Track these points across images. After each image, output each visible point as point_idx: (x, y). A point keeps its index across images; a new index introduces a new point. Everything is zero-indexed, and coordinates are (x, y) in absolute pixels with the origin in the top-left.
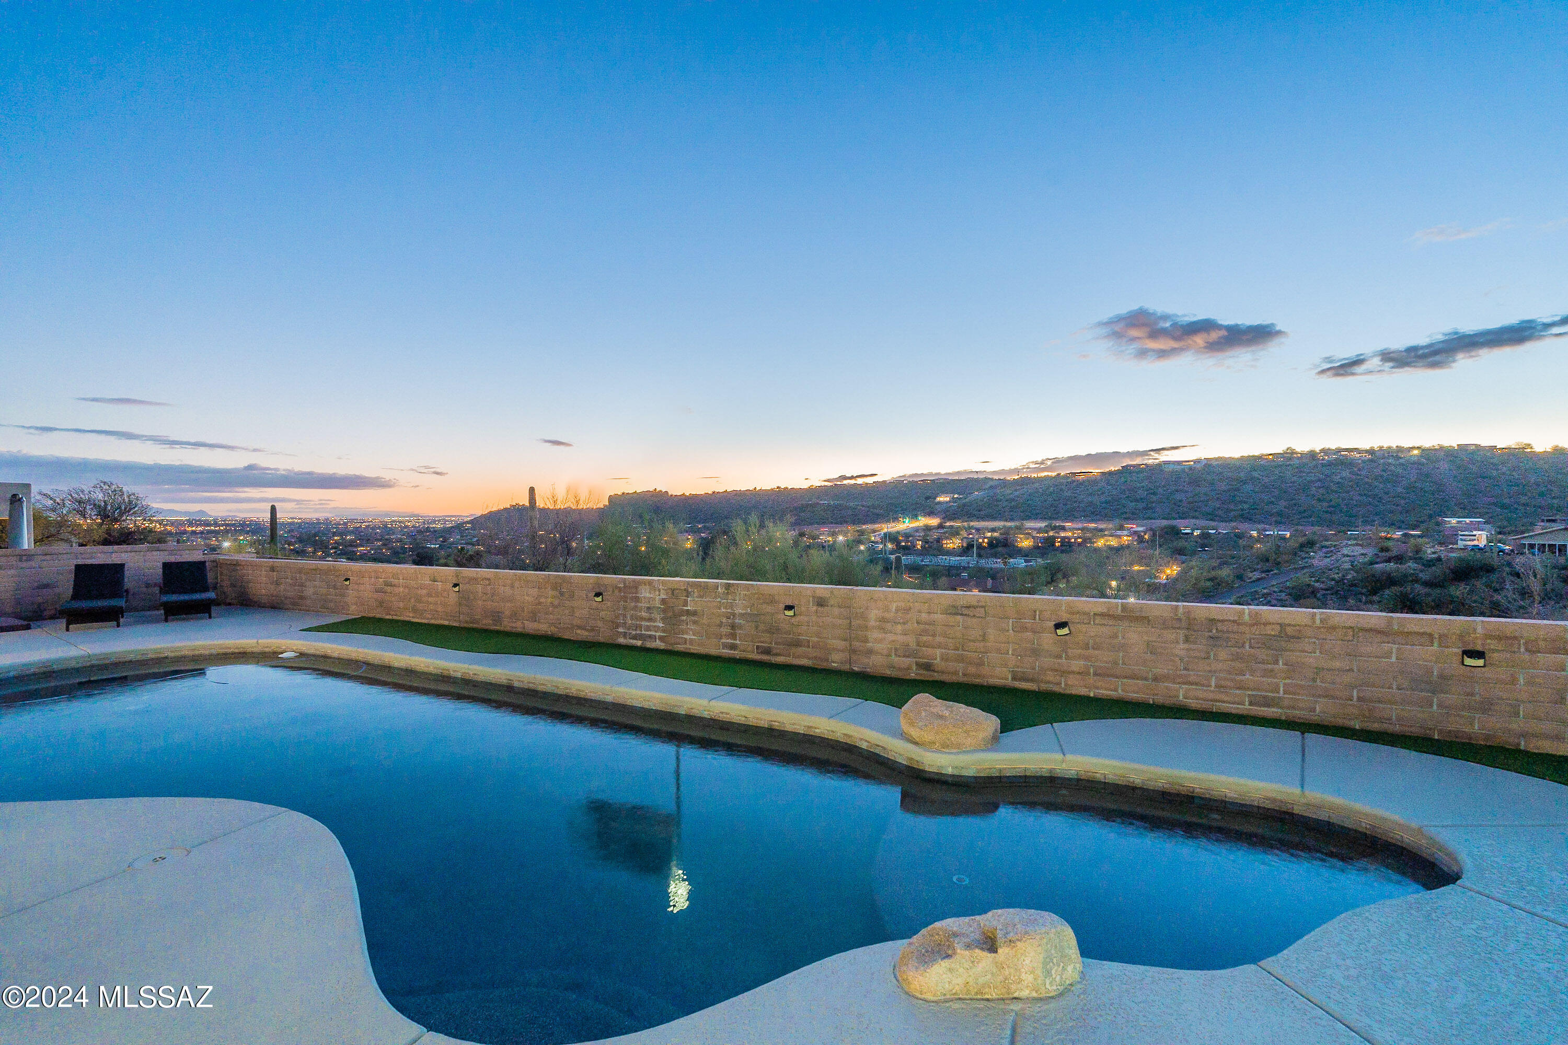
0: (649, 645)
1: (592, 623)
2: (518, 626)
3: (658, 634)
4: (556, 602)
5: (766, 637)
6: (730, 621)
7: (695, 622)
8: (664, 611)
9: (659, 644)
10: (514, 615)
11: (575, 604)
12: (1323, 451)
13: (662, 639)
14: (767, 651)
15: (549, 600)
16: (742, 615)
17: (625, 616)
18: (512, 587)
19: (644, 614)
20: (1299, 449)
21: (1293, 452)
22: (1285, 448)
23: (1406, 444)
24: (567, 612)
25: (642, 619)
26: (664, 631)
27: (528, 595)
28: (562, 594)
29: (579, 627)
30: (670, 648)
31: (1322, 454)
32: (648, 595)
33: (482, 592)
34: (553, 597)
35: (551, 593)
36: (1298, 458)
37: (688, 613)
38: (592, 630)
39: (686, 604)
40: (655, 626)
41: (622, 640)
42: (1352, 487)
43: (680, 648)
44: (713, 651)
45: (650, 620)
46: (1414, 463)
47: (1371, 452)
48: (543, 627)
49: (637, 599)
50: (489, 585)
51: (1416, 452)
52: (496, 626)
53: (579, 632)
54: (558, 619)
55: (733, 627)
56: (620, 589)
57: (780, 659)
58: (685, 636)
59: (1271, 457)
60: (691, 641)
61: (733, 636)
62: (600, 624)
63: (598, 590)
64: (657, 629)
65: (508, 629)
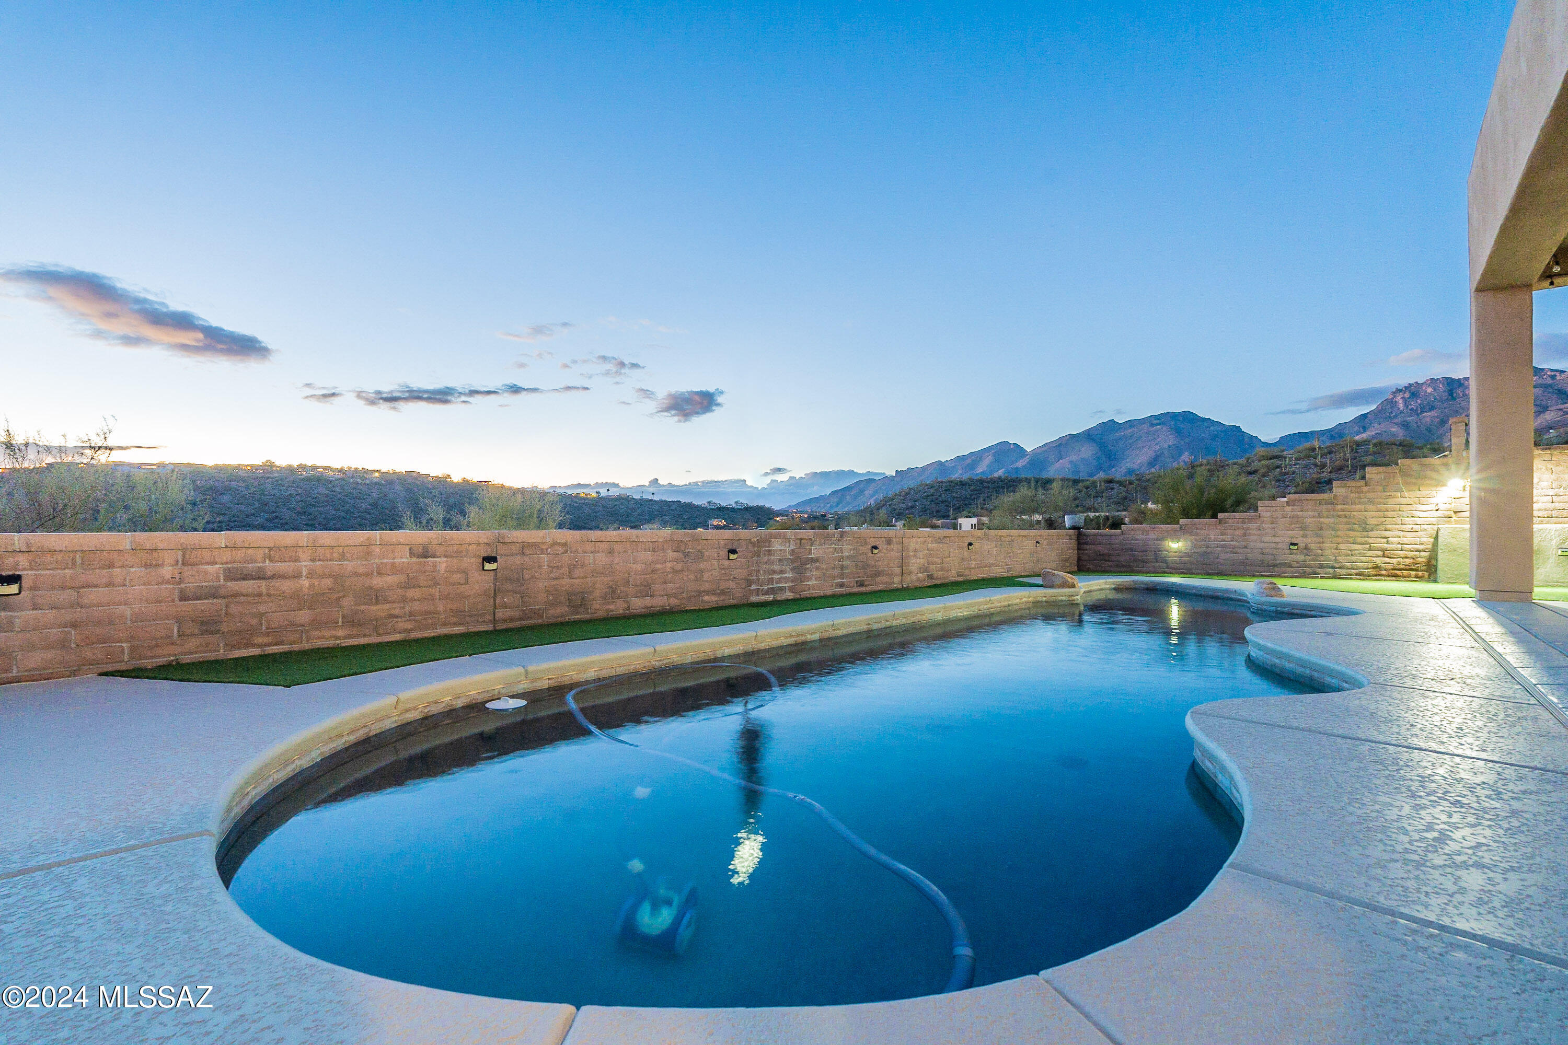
0: (780, 597)
1: (723, 585)
2: (618, 607)
3: (787, 585)
4: (679, 567)
5: (861, 573)
6: (840, 563)
7: (817, 568)
8: (793, 561)
9: (789, 595)
10: (612, 593)
11: (702, 565)
12: (300, 466)
13: (791, 589)
14: (861, 584)
15: (669, 565)
16: (848, 557)
17: (758, 571)
18: (610, 552)
19: (776, 568)
20: (277, 463)
21: (272, 465)
22: (264, 461)
23: (370, 467)
24: (692, 576)
25: (774, 572)
26: (792, 582)
27: (635, 562)
28: (686, 555)
29: (708, 593)
30: (798, 596)
31: (300, 470)
32: (779, 547)
33: (549, 566)
34: (675, 560)
35: (671, 555)
36: (278, 471)
37: (813, 561)
38: (723, 592)
39: (810, 553)
40: (784, 578)
41: (754, 599)
42: (327, 501)
43: (806, 594)
44: (829, 592)
45: (781, 572)
46: (376, 483)
47: (341, 470)
48: (657, 602)
49: (770, 553)
50: (566, 552)
51: (377, 474)
52: (577, 613)
53: (706, 598)
54: (680, 587)
55: (842, 567)
56: (753, 543)
57: (869, 588)
58: (810, 583)
59: (249, 468)
60: (814, 587)
61: (841, 576)
62: (732, 585)
63: (730, 547)
64: (787, 580)
65: (601, 614)
